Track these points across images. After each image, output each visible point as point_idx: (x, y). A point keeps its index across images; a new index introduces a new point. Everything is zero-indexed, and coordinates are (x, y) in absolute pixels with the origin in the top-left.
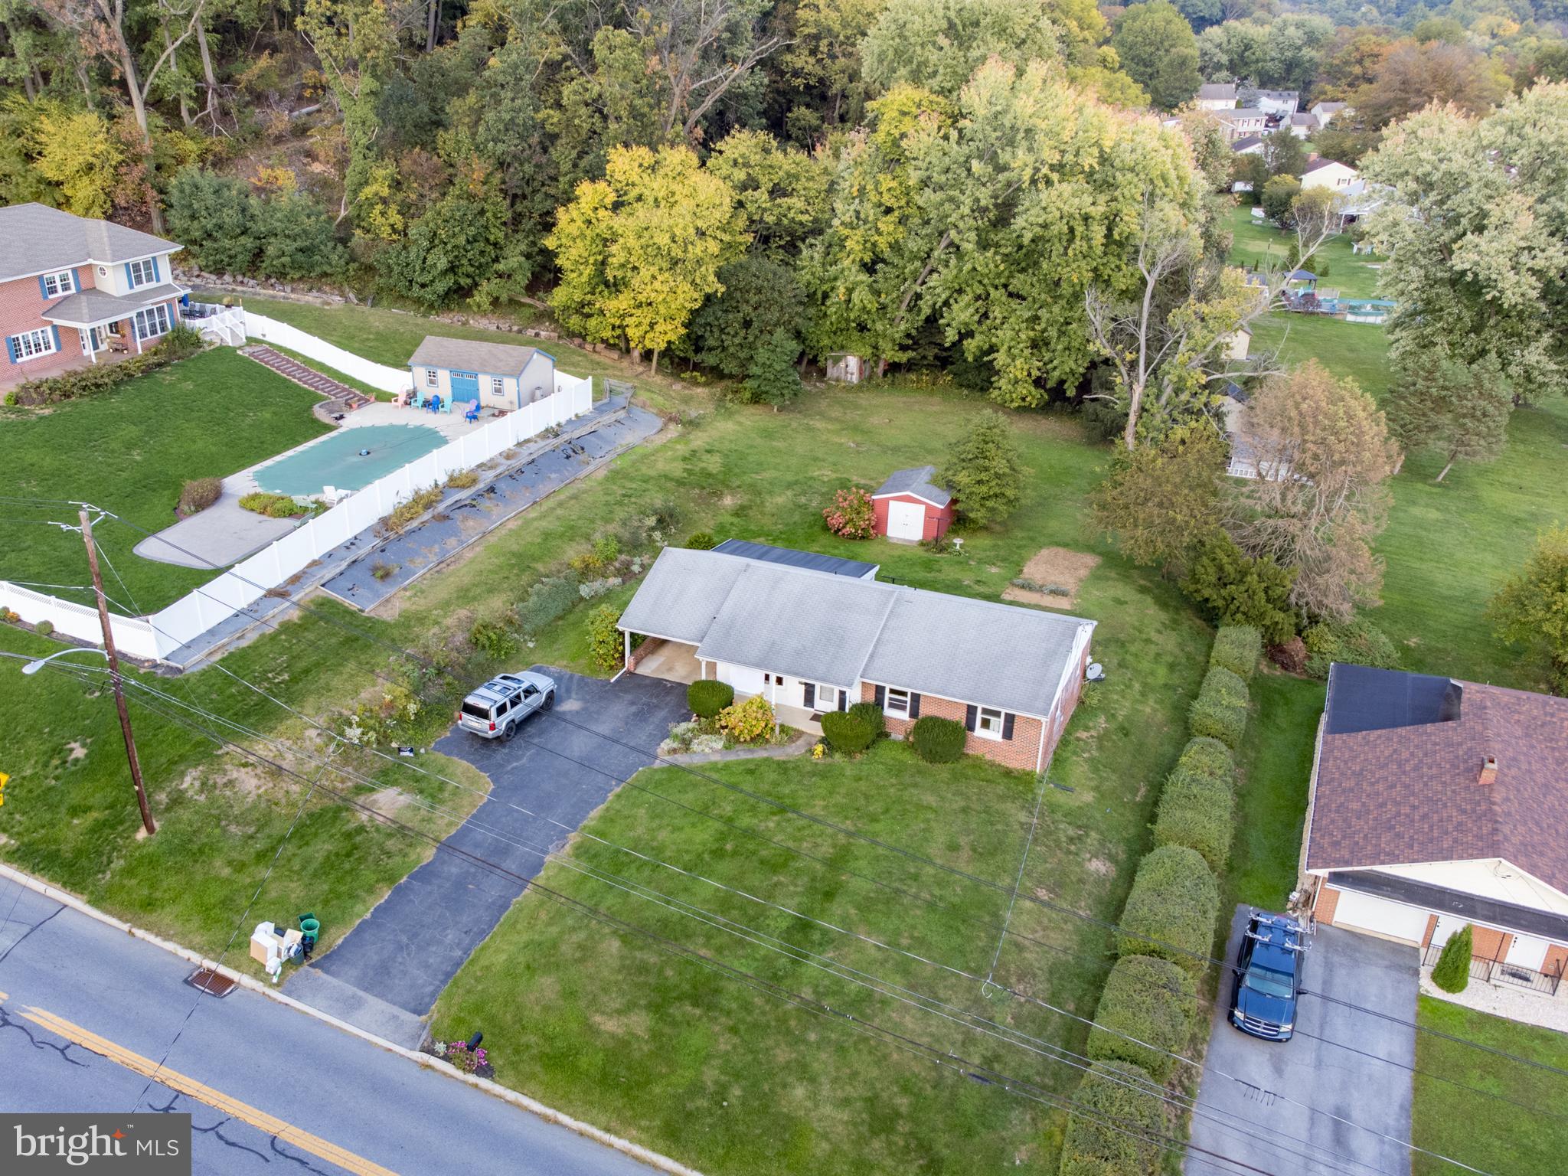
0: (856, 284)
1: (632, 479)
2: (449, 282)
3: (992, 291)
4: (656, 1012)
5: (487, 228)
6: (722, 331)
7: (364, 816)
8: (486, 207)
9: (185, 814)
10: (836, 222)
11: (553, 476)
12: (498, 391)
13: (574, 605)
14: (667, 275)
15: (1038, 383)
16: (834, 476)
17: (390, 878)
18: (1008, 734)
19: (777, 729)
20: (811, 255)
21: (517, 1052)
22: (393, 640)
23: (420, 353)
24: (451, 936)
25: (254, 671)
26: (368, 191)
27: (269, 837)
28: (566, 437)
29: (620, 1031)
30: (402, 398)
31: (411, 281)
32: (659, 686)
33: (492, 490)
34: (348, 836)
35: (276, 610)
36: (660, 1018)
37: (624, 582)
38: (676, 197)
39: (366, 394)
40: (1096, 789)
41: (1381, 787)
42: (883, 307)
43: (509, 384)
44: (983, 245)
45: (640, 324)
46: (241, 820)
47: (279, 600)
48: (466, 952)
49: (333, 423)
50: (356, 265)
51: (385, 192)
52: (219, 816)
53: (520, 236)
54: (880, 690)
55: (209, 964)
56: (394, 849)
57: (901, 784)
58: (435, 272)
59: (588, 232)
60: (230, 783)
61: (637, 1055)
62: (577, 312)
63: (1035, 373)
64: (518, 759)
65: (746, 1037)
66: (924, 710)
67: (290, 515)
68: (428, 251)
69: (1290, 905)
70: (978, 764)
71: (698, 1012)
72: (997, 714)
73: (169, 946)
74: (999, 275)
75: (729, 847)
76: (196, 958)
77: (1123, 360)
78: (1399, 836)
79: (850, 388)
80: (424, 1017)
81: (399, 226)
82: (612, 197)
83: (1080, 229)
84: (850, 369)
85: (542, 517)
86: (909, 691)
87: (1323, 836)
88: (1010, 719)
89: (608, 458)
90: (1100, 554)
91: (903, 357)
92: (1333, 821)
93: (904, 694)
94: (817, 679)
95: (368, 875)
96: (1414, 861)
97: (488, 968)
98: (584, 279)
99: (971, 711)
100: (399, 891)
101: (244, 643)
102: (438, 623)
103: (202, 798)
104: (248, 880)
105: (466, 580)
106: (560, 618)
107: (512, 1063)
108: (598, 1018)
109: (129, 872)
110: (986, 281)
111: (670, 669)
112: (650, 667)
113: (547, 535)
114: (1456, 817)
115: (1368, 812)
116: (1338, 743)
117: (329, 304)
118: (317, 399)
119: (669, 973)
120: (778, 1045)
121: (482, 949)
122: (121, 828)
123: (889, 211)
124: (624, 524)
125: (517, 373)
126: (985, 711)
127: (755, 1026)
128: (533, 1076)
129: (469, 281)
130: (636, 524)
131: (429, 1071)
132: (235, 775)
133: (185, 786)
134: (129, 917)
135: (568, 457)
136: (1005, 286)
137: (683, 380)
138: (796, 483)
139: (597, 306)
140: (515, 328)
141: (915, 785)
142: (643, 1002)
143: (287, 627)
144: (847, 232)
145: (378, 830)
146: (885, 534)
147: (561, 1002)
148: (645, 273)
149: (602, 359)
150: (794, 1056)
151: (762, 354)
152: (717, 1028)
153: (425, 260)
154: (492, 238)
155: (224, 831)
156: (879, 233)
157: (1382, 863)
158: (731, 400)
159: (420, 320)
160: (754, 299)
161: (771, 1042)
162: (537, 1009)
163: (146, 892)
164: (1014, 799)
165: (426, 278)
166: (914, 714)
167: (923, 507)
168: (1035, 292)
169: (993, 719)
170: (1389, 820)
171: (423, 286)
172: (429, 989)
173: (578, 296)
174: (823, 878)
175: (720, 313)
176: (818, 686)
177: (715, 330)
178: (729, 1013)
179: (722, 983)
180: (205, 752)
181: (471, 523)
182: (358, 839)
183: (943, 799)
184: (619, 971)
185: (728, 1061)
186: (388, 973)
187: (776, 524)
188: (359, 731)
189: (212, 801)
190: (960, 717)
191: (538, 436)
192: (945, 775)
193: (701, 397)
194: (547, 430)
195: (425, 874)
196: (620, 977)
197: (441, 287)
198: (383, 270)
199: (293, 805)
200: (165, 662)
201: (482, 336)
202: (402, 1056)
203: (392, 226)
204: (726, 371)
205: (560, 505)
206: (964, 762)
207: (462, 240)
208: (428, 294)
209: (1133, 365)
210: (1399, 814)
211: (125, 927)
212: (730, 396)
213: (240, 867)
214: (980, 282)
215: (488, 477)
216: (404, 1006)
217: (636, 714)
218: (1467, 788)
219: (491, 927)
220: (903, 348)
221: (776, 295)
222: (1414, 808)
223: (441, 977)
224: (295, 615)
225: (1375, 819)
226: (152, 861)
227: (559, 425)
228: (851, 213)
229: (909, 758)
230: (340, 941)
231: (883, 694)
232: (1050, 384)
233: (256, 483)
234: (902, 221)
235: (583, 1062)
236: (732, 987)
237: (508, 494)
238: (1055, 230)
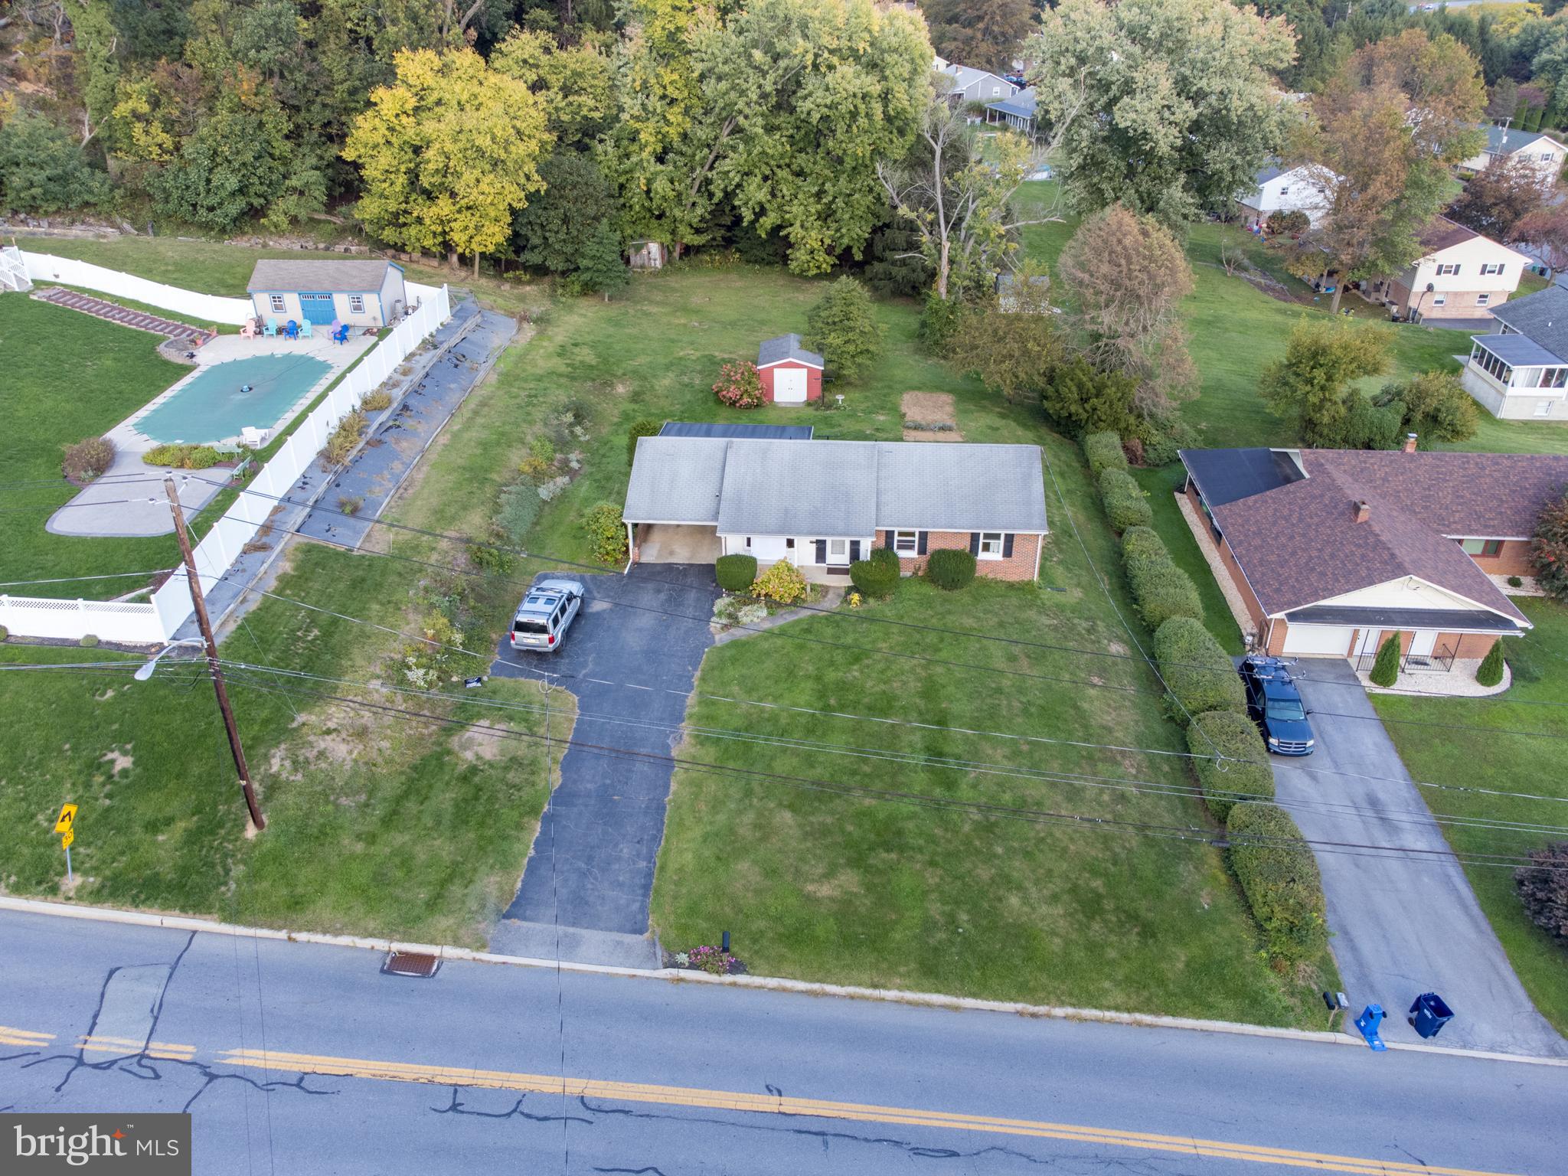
0: (657, 174)
1: (526, 380)
2: (240, 203)
3: (778, 171)
4: (859, 868)
5: (268, 142)
6: (542, 226)
7: (469, 755)
8: (264, 118)
9: (288, 799)
10: (624, 116)
11: (453, 386)
12: (358, 308)
13: (542, 510)
14: (492, 176)
15: (829, 251)
16: (698, 354)
17: (534, 811)
18: (1008, 552)
19: (808, 588)
20: (605, 149)
21: (755, 941)
22: (400, 574)
23: (257, 278)
24: (626, 851)
25: (280, 633)
26: (122, 109)
27: (385, 799)
28: (446, 346)
29: (837, 893)
30: (251, 328)
31: (194, 206)
32: (669, 570)
33: (405, 407)
34: (465, 778)
35: (266, 565)
36: (866, 871)
37: (571, 479)
38: (480, 99)
39: (207, 330)
40: (1078, 585)
41: (1283, 540)
42: (679, 195)
43: (370, 301)
44: (770, 129)
45: (466, 228)
46: (348, 789)
47: (260, 555)
48: (650, 859)
49: (188, 362)
50: (122, 191)
51: (144, 108)
52: (325, 791)
53: (306, 149)
54: (889, 535)
55: (397, 947)
56: (517, 781)
57: (937, 614)
58: (223, 194)
59: (394, 140)
60: (322, 754)
61: (863, 910)
62: (390, 223)
63: (828, 241)
64: (584, 665)
65: (947, 866)
66: (932, 545)
67: (215, 464)
68: (211, 171)
69: (1248, 648)
70: (985, 583)
71: (893, 856)
72: (997, 537)
73: (344, 940)
74: (782, 156)
75: (832, 702)
76: (381, 944)
77: (923, 221)
78: (1323, 574)
79: (655, 274)
80: (647, 935)
81: (169, 144)
82: (412, 102)
83: (862, 107)
84: (652, 256)
85: (468, 425)
86: (917, 531)
87: (1263, 587)
88: (1010, 539)
89: (491, 362)
90: (950, 392)
91: (698, 240)
92: (1263, 574)
93: (912, 534)
94: (827, 534)
95: (509, 815)
96: (1348, 591)
97: (681, 870)
98: (398, 188)
99: (975, 537)
100: (548, 820)
101: (252, 606)
102: (434, 549)
103: (299, 777)
104: (388, 850)
105: (434, 501)
106: (536, 524)
107: (757, 952)
108: (810, 888)
109: (254, 876)
110: (773, 163)
111: (672, 553)
112: (651, 554)
113: (485, 445)
114: (1359, 552)
115: (1287, 561)
116: (1226, 512)
117: (104, 237)
118: (158, 340)
119: (850, 828)
120: (976, 867)
121: (665, 853)
122: (222, 832)
123: (673, 102)
124: (546, 424)
125: (376, 288)
126: (987, 536)
127: (949, 855)
128: (782, 958)
129: (262, 201)
130: (556, 422)
131: (682, 984)
132: (323, 745)
133: (275, 769)
134: (281, 923)
135: (456, 366)
136: (788, 166)
137: (506, 280)
138: (672, 364)
139: (415, 214)
140: (322, 246)
141: (949, 612)
142: (842, 861)
143: (285, 581)
144: (638, 125)
145: (491, 766)
146: (771, 400)
147: (769, 883)
148: (469, 176)
149: (420, 268)
150: (993, 871)
151: (591, 248)
152: (918, 866)
153: (208, 181)
154: (277, 153)
155: (337, 806)
156: (668, 123)
157: (1324, 598)
158: (562, 295)
159: (217, 246)
160: (572, 194)
161: (968, 865)
162: (750, 895)
163: (285, 891)
164: (1030, 607)
165: (213, 200)
166: (922, 551)
167: (805, 371)
168: (817, 169)
169: (992, 542)
170: (1307, 564)
171: (211, 209)
172: (635, 906)
173: (393, 206)
174: (928, 711)
175: (540, 212)
176: (829, 540)
177: (536, 228)
178: (920, 850)
179: (900, 825)
180: (279, 729)
181: (404, 444)
182: (477, 779)
183: (978, 619)
184: (805, 839)
185: (942, 892)
186: (587, 903)
187: (672, 404)
188: (422, 671)
189: (311, 778)
190: (965, 545)
191: (419, 348)
192: (967, 599)
193: (534, 295)
194: (424, 341)
195: (562, 797)
196: (809, 844)
197: (234, 208)
198: (159, 196)
199: (389, 762)
200: (176, 643)
201: (288, 255)
202: (648, 978)
203: (160, 146)
204: (552, 268)
205: (476, 413)
206: (974, 584)
207: (248, 157)
208: (218, 217)
209: (933, 225)
210: (1311, 558)
211: (283, 935)
212: (560, 291)
213: (371, 839)
214: (767, 164)
215: (398, 394)
216: (621, 929)
217: (669, 600)
218: (1350, 528)
219: (660, 831)
220: (698, 231)
221: (591, 189)
222: (1320, 550)
223: (640, 892)
224: (287, 567)
225: (1296, 565)
226: (276, 857)
227: (431, 335)
228: (639, 107)
229: (930, 591)
230: (519, 885)
231: (893, 538)
232: (838, 251)
233: (145, 436)
234: (686, 112)
235: (820, 931)
236: (910, 825)
237: (422, 409)
238: (843, 108)
